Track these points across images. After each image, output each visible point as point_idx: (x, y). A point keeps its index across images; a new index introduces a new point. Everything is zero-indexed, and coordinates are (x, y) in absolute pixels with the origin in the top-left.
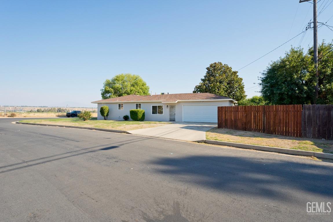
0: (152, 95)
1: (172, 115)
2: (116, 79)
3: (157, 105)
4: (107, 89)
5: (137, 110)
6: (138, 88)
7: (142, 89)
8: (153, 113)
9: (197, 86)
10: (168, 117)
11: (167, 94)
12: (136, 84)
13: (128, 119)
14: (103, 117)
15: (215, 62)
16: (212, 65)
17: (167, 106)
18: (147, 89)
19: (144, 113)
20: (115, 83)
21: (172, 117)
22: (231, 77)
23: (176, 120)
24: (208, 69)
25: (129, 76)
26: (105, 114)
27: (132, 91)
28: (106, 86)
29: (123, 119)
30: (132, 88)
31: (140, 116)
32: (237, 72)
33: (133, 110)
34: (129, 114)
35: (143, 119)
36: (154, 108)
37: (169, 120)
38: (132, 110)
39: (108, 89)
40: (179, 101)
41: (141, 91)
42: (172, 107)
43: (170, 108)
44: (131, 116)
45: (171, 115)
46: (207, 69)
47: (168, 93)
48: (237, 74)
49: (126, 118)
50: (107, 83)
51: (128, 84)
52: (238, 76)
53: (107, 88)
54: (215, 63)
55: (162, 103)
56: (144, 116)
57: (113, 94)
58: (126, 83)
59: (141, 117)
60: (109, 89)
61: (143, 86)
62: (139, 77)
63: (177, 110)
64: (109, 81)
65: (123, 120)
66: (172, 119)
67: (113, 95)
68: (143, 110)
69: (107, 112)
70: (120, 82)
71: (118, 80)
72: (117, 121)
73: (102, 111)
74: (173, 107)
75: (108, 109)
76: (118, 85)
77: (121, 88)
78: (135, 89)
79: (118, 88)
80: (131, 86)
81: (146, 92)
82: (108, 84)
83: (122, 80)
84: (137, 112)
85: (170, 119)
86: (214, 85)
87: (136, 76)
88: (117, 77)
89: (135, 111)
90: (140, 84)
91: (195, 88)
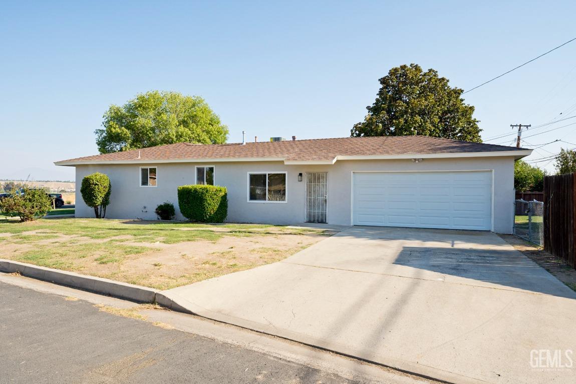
0: (245, 144)
1: (314, 202)
2: (140, 106)
3: (267, 173)
4: (113, 130)
5: (202, 186)
6: (199, 131)
7: (208, 132)
8: (253, 197)
9: (360, 124)
10: (302, 212)
11: (292, 140)
12: (193, 118)
13: (173, 214)
14: (91, 210)
15: (403, 64)
16: (396, 70)
17: (301, 174)
18: (222, 132)
19: (224, 198)
20: (136, 116)
21: (317, 211)
22: (449, 103)
23: (329, 220)
24: (383, 81)
25: (173, 98)
26: (99, 201)
27: (181, 136)
28: (111, 123)
29: (155, 216)
30: (182, 129)
31: (212, 206)
32: (462, 91)
33: (190, 186)
34: (174, 201)
35: (220, 217)
36: (257, 180)
37: (306, 219)
38: (186, 186)
39: (117, 129)
40: (340, 158)
41: (204, 136)
42: (316, 177)
43: (310, 182)
44: (180, 206)
45: (311, 204)
46: (382, 83)
47: (294, 138)
48: (461, 97)
49: (165, 213)
50: (113, 115)
51: (172, 119)
52: (462, 100)
53: (115, 128)
54: (403, 67)
55: (286, 163)
56: (226, 206)
57: (131, 145)
58: (164, 117)
59: (215, 208)
60: (119, 131)
61: (212, 125)
62: (201, 101)
63: (332, 187)
64: (120, 111)
65: (156, 219)
66: (314, 216)
67: (129, 146)
68: (223, 188)
69: (105, 193)
70: (151, 114)
71: (144, 108)
72: (134, 222)
73: (87, 190)
74: (319, 178)
75: (106, 184)
76: (145, 121)
77: (153, 129)
78: (190, 132)
79: (143, 127)
80: (180, 124)
81: (220, 142)
82: (117, 117)
83: (154, 109)
84: (202, 193)
85: (309, 215)
86: (406, 121)
87: (194, 98)
88: (142, 99)
89: (196, 190)
90: (205, 119)
91: (352, 131)
